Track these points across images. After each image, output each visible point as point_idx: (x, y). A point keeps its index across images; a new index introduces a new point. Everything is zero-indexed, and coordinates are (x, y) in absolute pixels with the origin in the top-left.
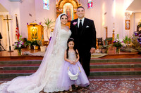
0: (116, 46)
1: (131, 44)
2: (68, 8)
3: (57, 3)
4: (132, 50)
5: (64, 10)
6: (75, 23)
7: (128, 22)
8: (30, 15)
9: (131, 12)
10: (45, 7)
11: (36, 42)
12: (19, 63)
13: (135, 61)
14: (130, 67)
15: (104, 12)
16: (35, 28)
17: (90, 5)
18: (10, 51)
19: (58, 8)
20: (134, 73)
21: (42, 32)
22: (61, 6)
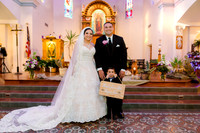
0: (160, 70)
1: (182, 69)
2: (98, 16)
3: (83, 10)
4: (183, 76)
5: (93, 19)
7: (179, 39)
8: (46, 25)
9: (184, 26)
10: (67, 15)
11: (54, 61)
12: (31, 89)
13: (186, 91)
14: (178, 98)
15: (148, 24)
16: (52, 42)
17: (129, 13)
18: (18, 73)
19: (84, 17)
20: (182, 107)
21: (62, 48)
22: (89, 14)
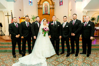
2: (46, 5)
6: (52, 24)
8: (20, 10)
10: (30, 4)
14: (80, 46)
19: (39, 5)
